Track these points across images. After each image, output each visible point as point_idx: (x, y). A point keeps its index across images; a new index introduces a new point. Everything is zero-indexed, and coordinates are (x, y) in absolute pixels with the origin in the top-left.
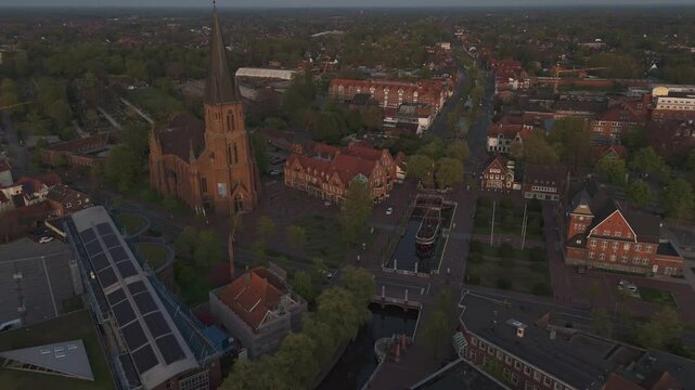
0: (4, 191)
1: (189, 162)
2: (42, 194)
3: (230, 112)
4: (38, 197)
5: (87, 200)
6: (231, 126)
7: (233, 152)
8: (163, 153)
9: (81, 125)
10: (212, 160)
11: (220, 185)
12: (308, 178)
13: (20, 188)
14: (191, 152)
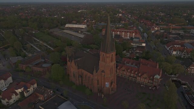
0: (16, 91)
1: (92, 74)
3: (112, 55)
4: (29, 91)
5: (52, 92)
6: (112, 61)
7: (111, 69)
8: (78, 69)
9: (25, 50)
10: (103, 73)
13: (22, 89)
14: (95, 70)
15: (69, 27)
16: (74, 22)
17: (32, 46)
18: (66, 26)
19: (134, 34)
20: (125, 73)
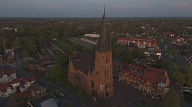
0: (13, 85)
1: (87, 75)
2: (27, 85)
3: (107, 55)
4: (26, 87)
5: (45, 89)
6: (107, 61)
7: (107, 71)
8: (75, 70)
10: (98, 75)
11: (101, 86)
12: (131, 80)
13: (19, 84)
14: (89, 71)
15: (88, 37)
16: (95, 33)
17: (47, 51)
18: (85, 36)
19: (150, 44)
20: (127, 79)
